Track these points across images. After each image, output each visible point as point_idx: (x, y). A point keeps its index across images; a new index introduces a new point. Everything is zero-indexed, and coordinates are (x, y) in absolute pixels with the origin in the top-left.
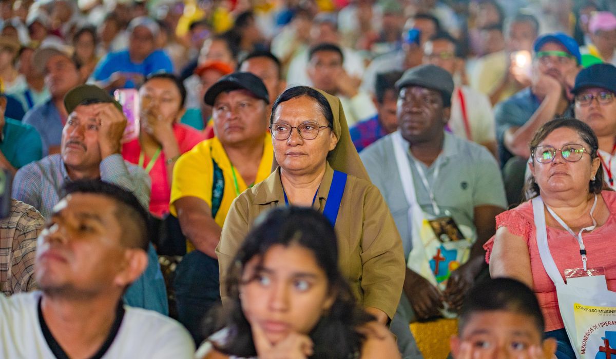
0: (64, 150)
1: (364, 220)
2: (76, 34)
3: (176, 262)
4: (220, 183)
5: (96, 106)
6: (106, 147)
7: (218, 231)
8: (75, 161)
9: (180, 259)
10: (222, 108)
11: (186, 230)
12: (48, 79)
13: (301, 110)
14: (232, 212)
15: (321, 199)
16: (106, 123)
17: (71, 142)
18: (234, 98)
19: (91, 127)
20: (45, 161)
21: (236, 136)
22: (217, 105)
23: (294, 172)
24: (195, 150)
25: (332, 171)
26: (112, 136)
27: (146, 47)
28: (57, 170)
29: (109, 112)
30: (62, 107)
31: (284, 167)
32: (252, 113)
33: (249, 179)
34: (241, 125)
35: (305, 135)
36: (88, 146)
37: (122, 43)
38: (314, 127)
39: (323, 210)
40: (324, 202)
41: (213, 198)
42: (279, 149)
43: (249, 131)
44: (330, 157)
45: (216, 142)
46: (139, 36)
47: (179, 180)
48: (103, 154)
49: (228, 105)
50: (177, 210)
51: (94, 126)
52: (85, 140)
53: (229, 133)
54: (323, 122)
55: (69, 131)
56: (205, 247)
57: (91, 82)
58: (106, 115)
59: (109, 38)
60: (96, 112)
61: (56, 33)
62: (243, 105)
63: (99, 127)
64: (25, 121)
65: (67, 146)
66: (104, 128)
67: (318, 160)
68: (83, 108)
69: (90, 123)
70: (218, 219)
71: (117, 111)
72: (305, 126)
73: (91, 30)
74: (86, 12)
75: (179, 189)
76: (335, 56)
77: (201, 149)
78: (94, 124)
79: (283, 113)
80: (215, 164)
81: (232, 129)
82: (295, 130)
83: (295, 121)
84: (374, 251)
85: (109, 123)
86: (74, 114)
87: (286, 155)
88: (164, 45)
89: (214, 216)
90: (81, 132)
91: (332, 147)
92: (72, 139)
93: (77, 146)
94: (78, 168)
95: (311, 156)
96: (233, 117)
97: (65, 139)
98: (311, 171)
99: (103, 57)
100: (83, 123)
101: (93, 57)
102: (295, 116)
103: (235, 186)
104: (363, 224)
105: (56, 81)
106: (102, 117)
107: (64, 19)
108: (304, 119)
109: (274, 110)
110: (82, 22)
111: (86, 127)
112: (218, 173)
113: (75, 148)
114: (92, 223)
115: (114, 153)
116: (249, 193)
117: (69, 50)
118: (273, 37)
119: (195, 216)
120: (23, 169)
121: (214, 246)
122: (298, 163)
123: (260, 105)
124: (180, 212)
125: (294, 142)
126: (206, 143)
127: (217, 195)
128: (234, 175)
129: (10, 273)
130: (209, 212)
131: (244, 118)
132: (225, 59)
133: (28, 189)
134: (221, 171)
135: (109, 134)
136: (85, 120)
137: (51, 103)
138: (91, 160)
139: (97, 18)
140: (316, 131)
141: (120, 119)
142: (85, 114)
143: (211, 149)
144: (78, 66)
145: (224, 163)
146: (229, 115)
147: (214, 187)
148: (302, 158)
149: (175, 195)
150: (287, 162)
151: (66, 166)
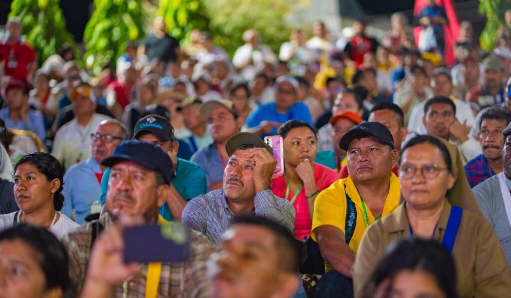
0: (225, 186)
1: (477, 248)
2: (232, 90)
3: (315, 279)
4: (353, 214)
5: (251, 150)
6: (259, 184)
7: (352, 255)
8: (234, 195)
9: (319, 277)
10: (354, 152)
11: (325, 253)
12: (210, 127)
13: (425, 154)
14: (365, 240)
15: (440, 230)
16: (260, 163)
17: (231, 179)
18: (364, 144)
19: (247, 167)
20: (210, 194)
21: (366, 175)
22: (350, 149)
23: (418, 207)
24: (332, 187)
25: (449, 207)
26: (264, 174)
27: (289, 99)
28: (219, 202)
29: (263, 155)
30: (223, 150)
31: (410, 202)
32: (379, 156)
33: (377, 212)
34: (371, 167)
35: (427, 175)
36: (245, 182)
37: (269, 96)
38: (436, 169)
39: (441, 240)
40: (443, 233)
41: (347, 227)
42: (405, 187)
43: (376, 171)
44: (449, 194)
45: (349, 180)
46: (282, 90)
47: (319, 211)
48: (257, 189)
49: (359, 149)
50: (317, 237)
51: (250, 166)
52: (243, 178)
53: (360, 173)
54: (442, 165)
55: (229, 170)
56: (341, 268)
57: (244, 130)
58: (260, 157)
59: (258, 91)
60: (251, 155)
61: (215, 88)
62: (372, 149)
63: (253, 167)
64: (192, 161)
65: (227, 182)
66: (258, 168)
67: (437, 197)
68: (240, 151)
69: (246, 163)
70: (351, 245)
71: (268, 154)
72: (426, 168)
73: (244, 86)
74: (239, 70)
75: (319, 219)
76: (448, 108)
77: (336, 186)
78: (250, 164)
79: (409, 157)
80: (348, 198)
81: (362, 169)
82: (419, 172)
83: (419, 163)
84: (485, 275)
85: (262, 163)
86: (234, 156)
87: (411, 192)
88: (304, 98)
89: (348, 242)
90: (239, 171)
91: (450, 186)
92: (232, 177)
93: (236, 182)
94: (236, 200)
95: (432, 194)
96: (364, 159)
97: (226, 178)
98: (431, 207)
99: (254, 108)
100: (240, 164)
101: (246, 108)
102: (419, 159)
103: (365, 218)
104: (476, 252)
105: (218, 128)
106: (256, 159)
107: (222, 77)
108: (426, 162)
109: (401, 154)
110: (237, 79)
111: (243, 166)
112: (351, 206)
113: (234, 184)
114: (255, 251)
115: (265, 189)
116: (379, 223)
117: (229, 103)
118: (395, 90)
119: (332, 242)
120: (192, 201)
121: (349, 268)
122: (421, 199)
123: (386, 149)
124: (320, 237)
125: (418, 181)
126: (340, 181)
127: (350, 225)
128: (364, 208)
129: (182, 288)
130: (344, 239)
131: (372, 160)
132: (354, 109)
133: (196, 218)
134: (354, 204)
135: (262, 172)
136: (242, 161)
137: (213, 146)
138: (247, 194)
139: (249, 75)
140: (436, 172)
141: (272, 160)
142: (242, 156)
143: (345, 186)
144: (236, 117)
145: (356, 198)
146: (360, 157)
147: (348, 218)
148: (425, 195)
149: (316, 224)
150: (412, 198)
151: (226, 198)
